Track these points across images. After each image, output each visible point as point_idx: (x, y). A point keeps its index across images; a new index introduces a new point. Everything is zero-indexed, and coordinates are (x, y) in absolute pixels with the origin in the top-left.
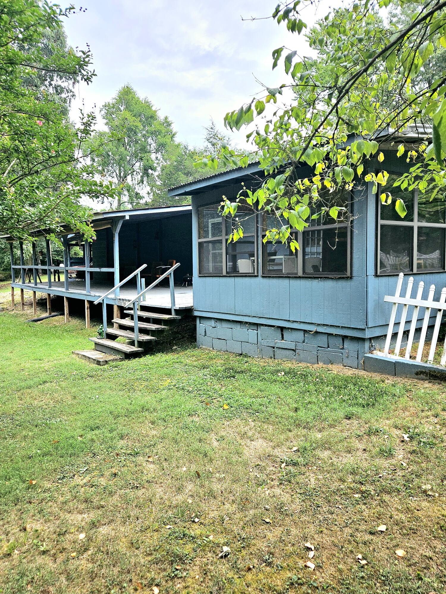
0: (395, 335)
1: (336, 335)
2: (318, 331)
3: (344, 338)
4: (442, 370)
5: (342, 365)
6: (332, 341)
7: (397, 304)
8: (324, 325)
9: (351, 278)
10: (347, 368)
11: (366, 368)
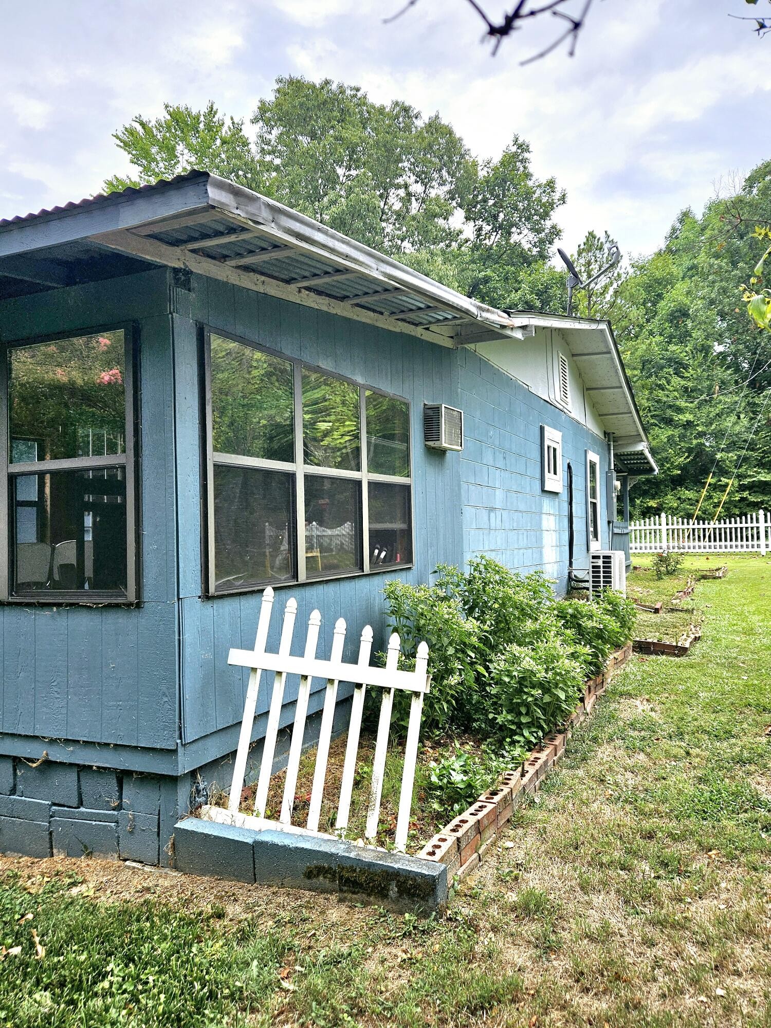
0: (257, 746)
1: (102, 770)
2: (51, 758)
3: (123, 776)
4: (371, 865)
5: (116, 856)
6: (90, 785)
7: (259, 672)
8: (67, 741)
9: (138, 606)
10: (128, 867)
11: (180, 864)
